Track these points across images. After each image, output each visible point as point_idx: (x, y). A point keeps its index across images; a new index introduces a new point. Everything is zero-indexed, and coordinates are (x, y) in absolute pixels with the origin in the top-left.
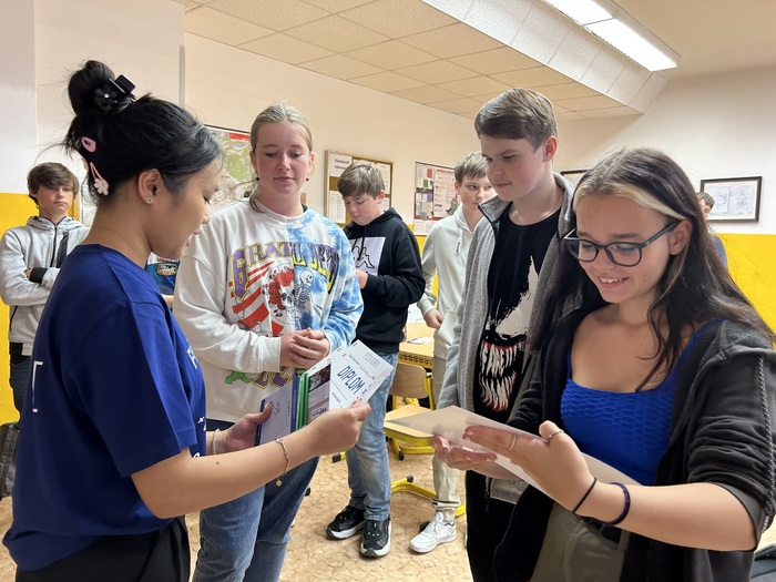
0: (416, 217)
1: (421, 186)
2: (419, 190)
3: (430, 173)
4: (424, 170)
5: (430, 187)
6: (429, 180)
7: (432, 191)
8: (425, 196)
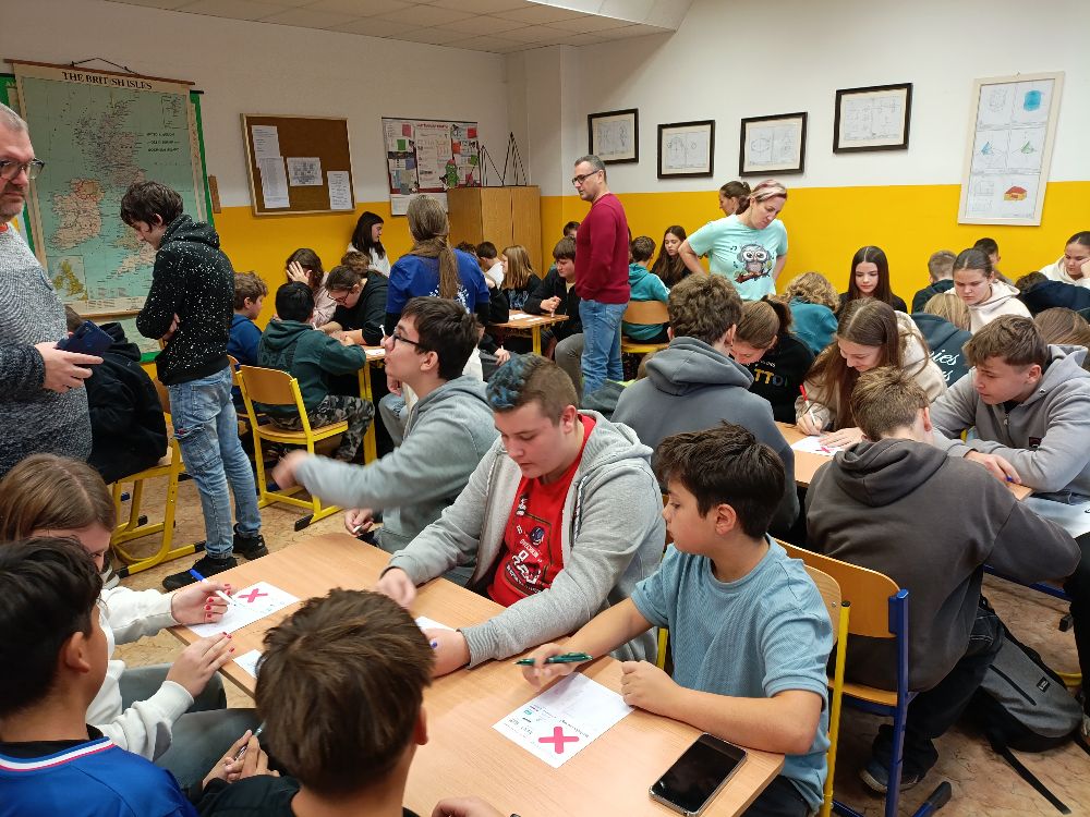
0: (393, 191)
1: (395, 149)
2: (391, 155)
3: (406, 130)
4: (398, 127)
5: (409, 149)
6: (407, 139)
7: (414, 154)
8: (403, 162)
